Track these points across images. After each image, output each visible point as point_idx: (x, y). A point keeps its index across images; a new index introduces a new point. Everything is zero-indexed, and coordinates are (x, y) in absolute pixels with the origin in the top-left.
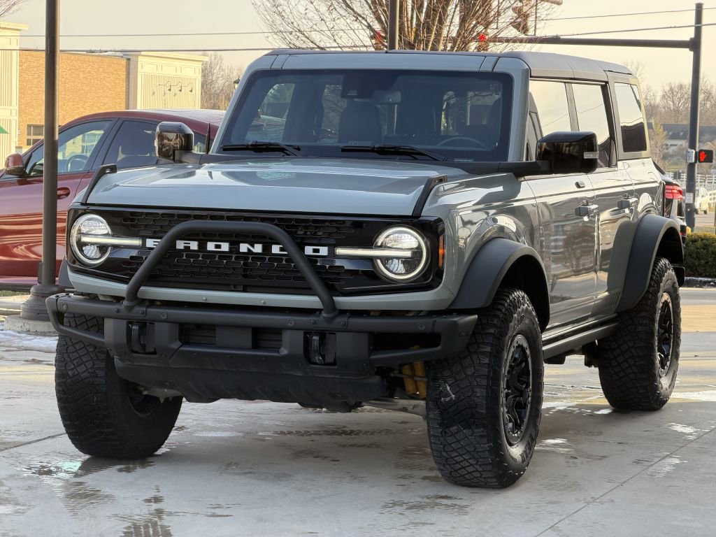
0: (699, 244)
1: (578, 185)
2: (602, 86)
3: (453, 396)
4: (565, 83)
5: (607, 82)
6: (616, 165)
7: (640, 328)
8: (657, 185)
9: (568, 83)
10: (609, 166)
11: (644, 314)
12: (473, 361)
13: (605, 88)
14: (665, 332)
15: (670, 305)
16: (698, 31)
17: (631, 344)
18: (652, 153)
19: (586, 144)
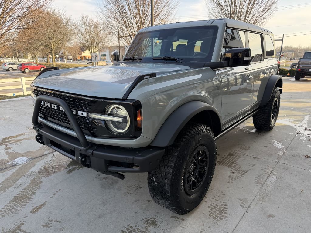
0: (281, 70)
1: (246, 69)
2: (261, 35)
3: (156, 184)
4: (245, 31)
5: (262, 33)
6: (263, 60)
7: (267, 110)
8: (276, 65)
9: (246, 32)
10: (261, 61)
11: (268, 106)
12: (165, 169)
13: (262, 35)
14: (275, 108)
15: (277, 101)
16: (283, 38)
17: (263, 115)
18: (276, 56)
19: (246, 53)
